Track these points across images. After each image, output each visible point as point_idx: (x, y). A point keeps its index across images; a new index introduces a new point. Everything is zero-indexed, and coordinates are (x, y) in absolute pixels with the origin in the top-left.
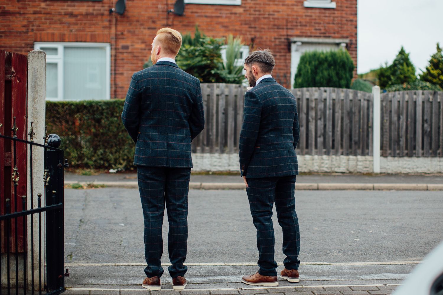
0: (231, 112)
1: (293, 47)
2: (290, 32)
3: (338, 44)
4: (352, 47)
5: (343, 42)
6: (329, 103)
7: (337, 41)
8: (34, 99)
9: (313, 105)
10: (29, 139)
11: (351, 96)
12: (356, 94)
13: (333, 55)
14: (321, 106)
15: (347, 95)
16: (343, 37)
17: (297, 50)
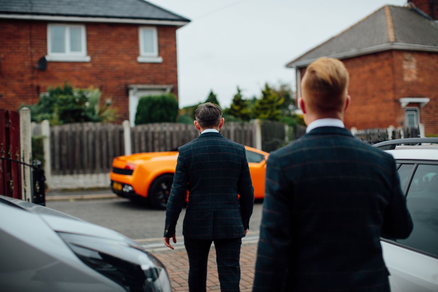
0: (97, 144)
1: (131, 93)
2: (128, 81)
3: (164, 90)
4: (175, 91)
5: (169, 88)
6: (168, 134)
7: (164, 86)
8: (24, 139)
9: (156, 136)
10: (22, 161)
11: (183, 128)
12: (186, 127)
13: (163, 98)
14: (162, 136)
15: (180, 128)
16: (168, 84)
17: (134, 94)
